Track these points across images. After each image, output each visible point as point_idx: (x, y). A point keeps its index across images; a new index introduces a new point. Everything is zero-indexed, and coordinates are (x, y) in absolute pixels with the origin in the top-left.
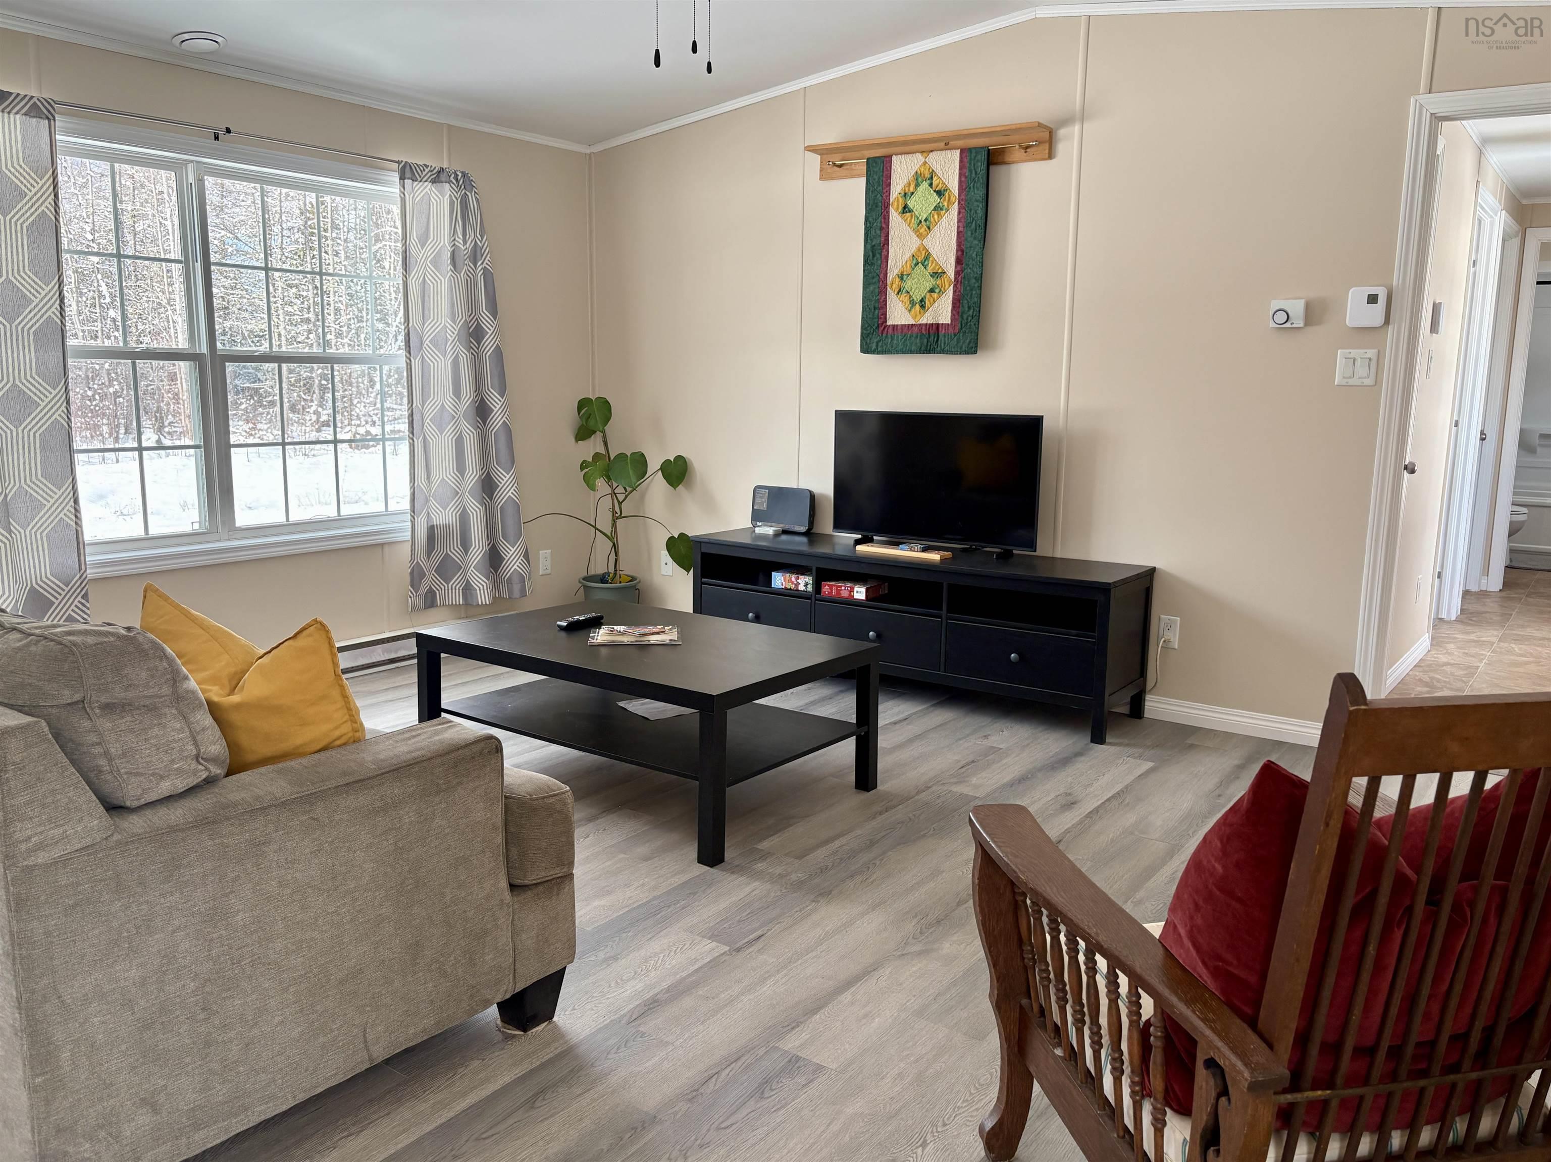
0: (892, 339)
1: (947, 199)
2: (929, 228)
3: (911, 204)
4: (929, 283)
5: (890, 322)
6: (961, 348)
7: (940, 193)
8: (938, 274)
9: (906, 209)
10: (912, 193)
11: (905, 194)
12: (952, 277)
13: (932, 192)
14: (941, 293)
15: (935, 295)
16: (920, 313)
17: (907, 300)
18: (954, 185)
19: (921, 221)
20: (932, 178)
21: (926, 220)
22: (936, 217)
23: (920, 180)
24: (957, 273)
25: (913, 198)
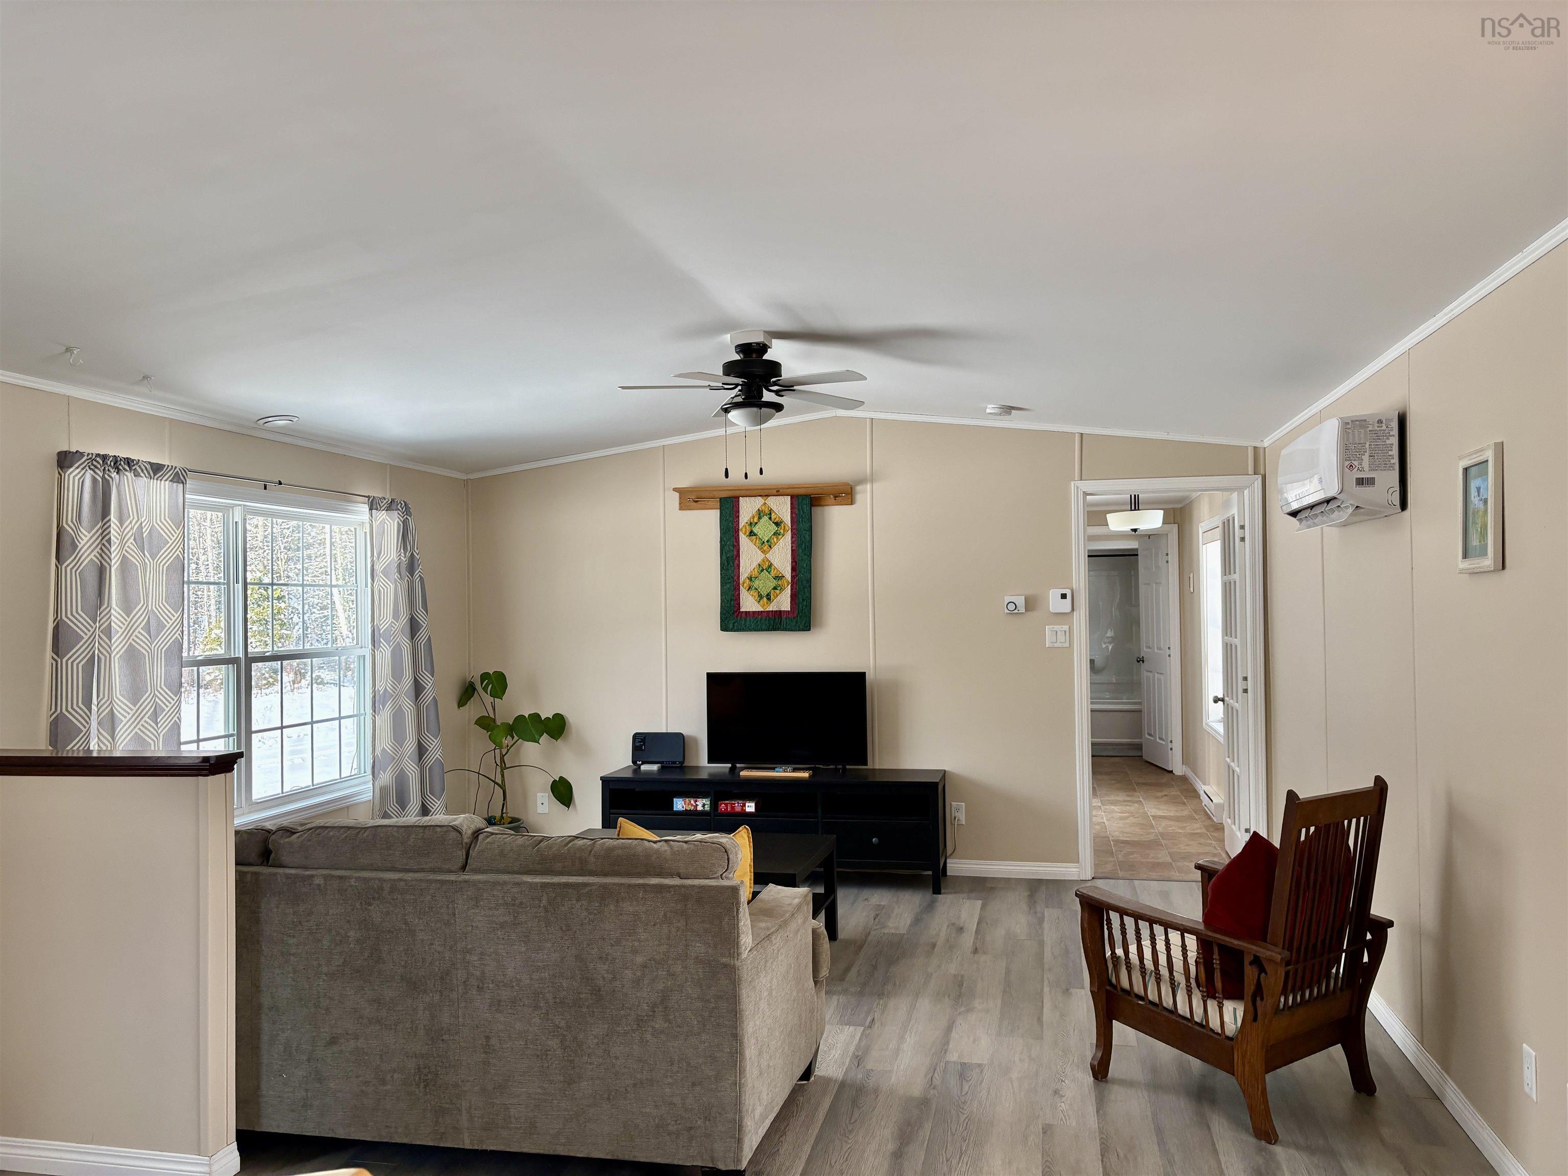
0: (746, 621)
1: (783, 528)
2: (770, 547)
3: (755, 530)
4: (774, 583)
5: (742, 610)
6: (799, 627)
7: (777, 524)
8: (779, 578)
9: (752, 534)
10: (756, 523)
11: (751, 523)
12: (790, 579)
13: (771, 523)
14: (782, 590)
15: (778, 592)
16: (767, 603)
17: (756, 594)
18: (787, 519)
19: (764, 542)
20: (770, 514)
21: (768, 541)
22: (775, 539)
23: (762, 514)
24: (793, 577)
25: (757, 526)
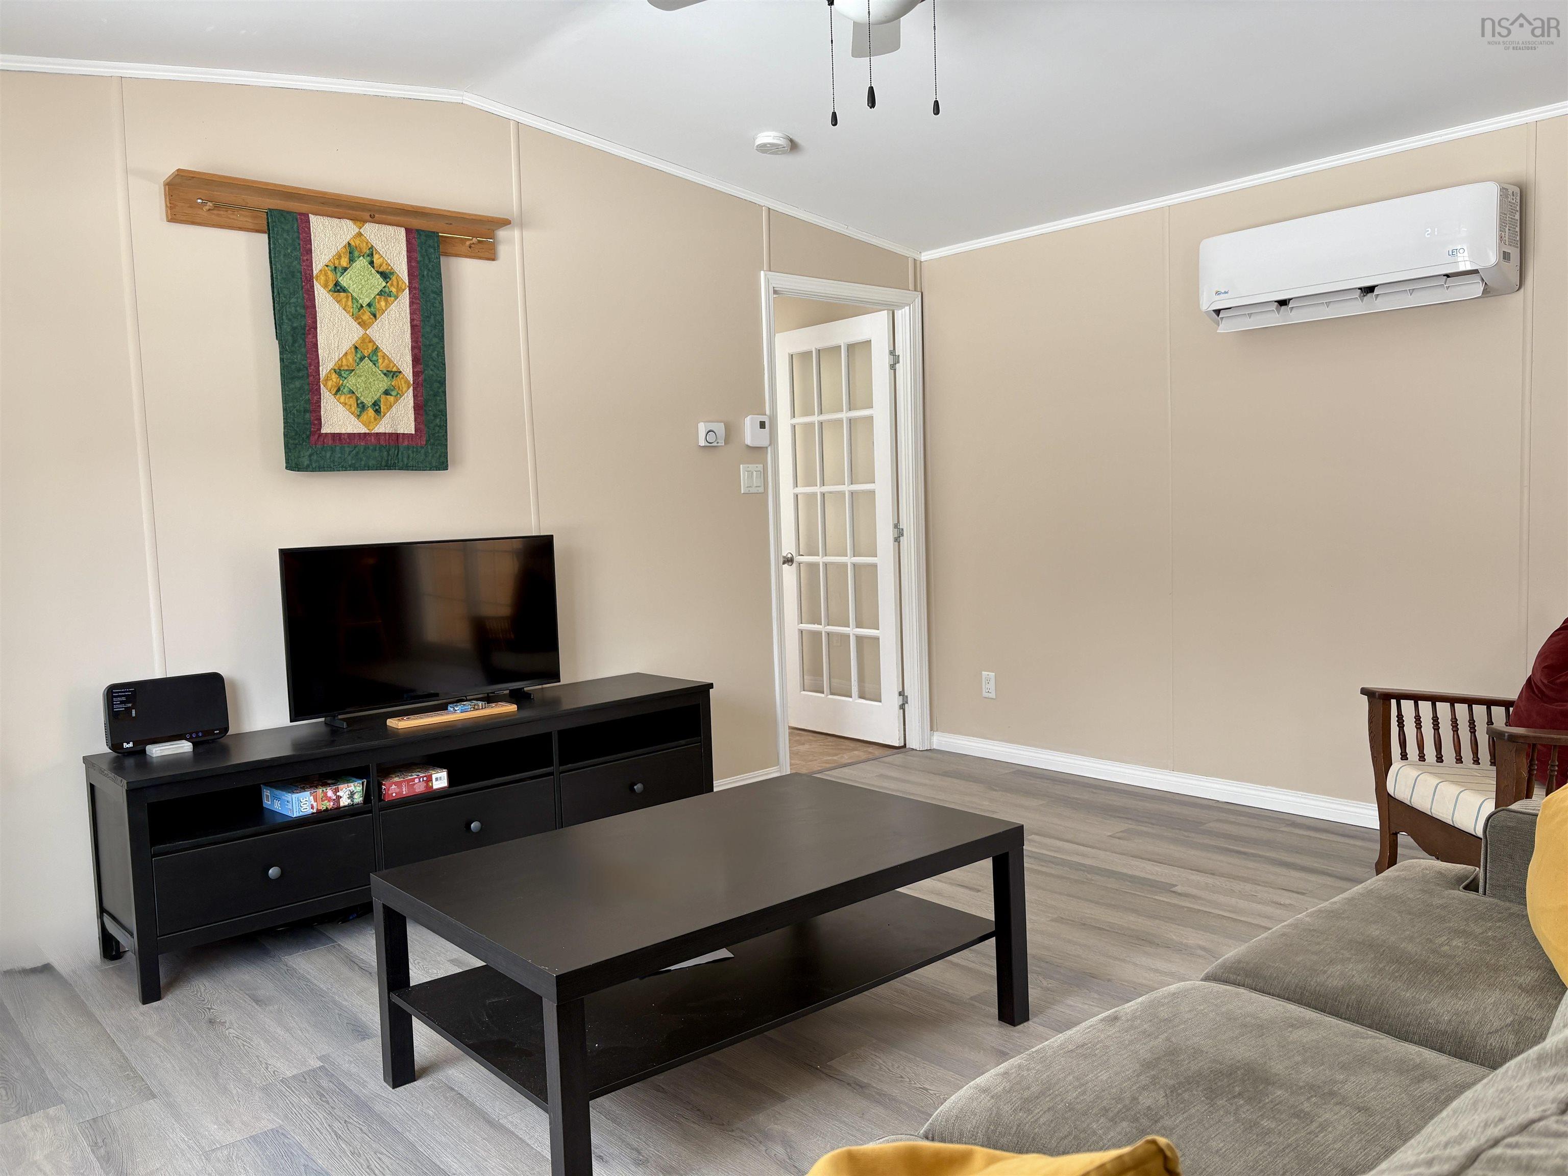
0: (333, 451)
1: (395, 283)
2: (375, 316)
3: (344, 281)
4: (384, 383)
5: (325, 430)
6: (430, 463)
7: (385, 276)
8: (393, 374)
9: (338, 289)
10: (345, 269)
11: (335, 267)
12: (410, 378)
13: (373, 271)
14: (399, 396)
15: (391, 399)
16: (375, 419)
17: (352, 402)
18: (401, 269)
19: (362, 306)
20: (371, 255)
21: (369, 305)
22: (383, 303)
23: (356, 254)
24: (416, 374)
25: (348, 275)
